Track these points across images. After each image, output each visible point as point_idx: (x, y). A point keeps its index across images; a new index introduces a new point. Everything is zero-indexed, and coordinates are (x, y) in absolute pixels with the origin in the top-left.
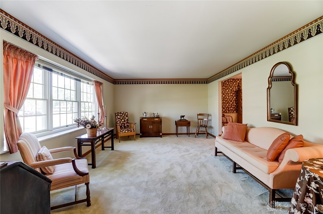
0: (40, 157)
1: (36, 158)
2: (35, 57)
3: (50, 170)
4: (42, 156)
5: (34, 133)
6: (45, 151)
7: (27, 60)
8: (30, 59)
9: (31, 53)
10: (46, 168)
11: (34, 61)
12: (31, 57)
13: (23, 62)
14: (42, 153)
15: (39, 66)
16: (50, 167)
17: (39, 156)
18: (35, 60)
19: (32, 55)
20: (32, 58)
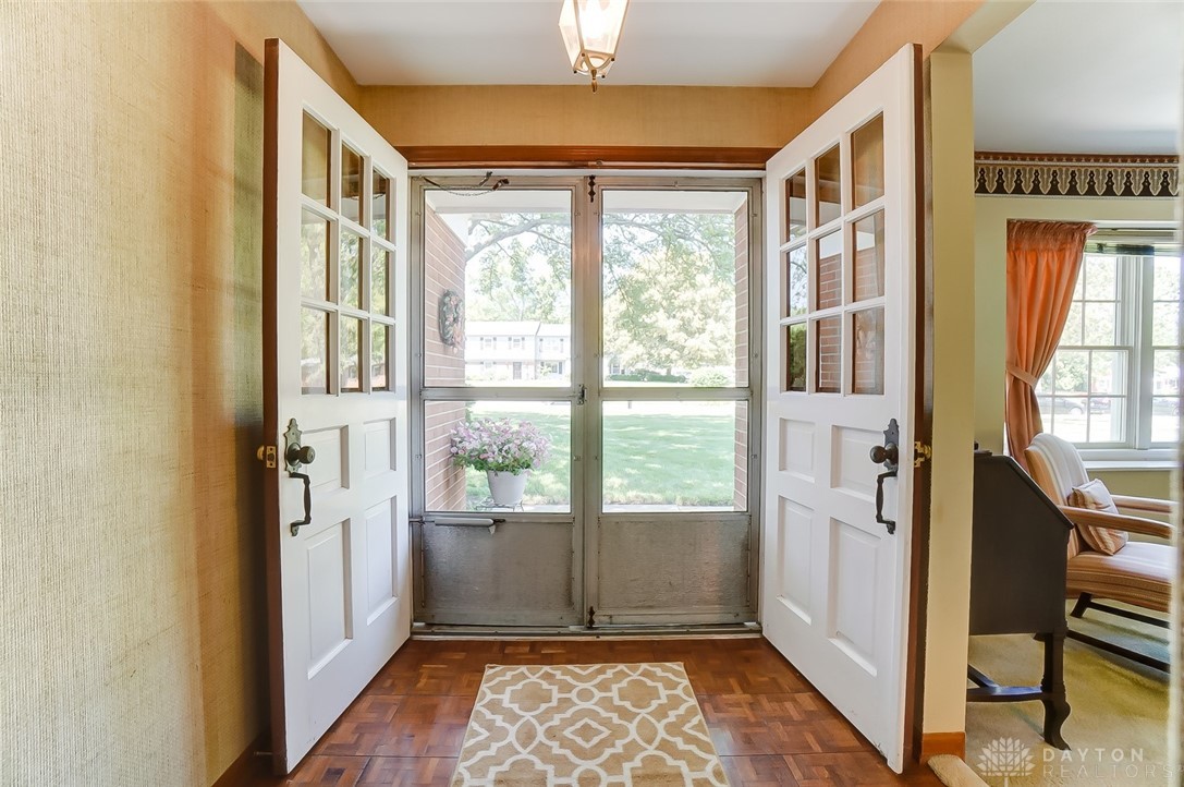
0: (1077, 498)
1: (1068, 498)
2: (1084, 229)
3: (1103, 543)
4: (1083, 496)
5: (1079, 446)
6: (1095, 489)
7: (1062, 244)
8: (1070, 240)
9: (1074, 223)
10: (1091, 528)
11: (1083, 242)
12: (1072, 235)
13: (1050, 254)
14: (1083, 490)
15: (1101, 248)
16: (1103, 532)
17: (1075, 494)
18: (1085, 237)
19: (1075, 227)
20: (1077, 236)
